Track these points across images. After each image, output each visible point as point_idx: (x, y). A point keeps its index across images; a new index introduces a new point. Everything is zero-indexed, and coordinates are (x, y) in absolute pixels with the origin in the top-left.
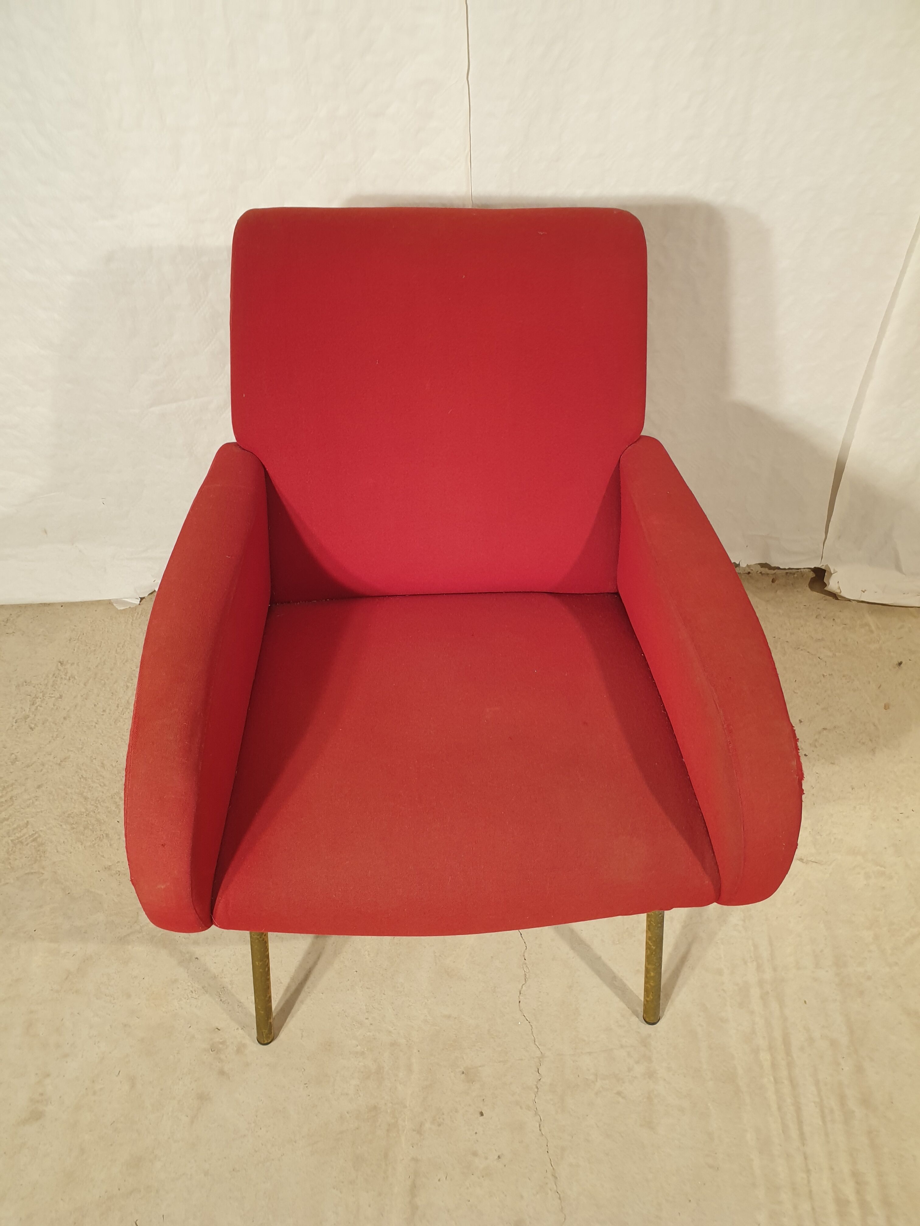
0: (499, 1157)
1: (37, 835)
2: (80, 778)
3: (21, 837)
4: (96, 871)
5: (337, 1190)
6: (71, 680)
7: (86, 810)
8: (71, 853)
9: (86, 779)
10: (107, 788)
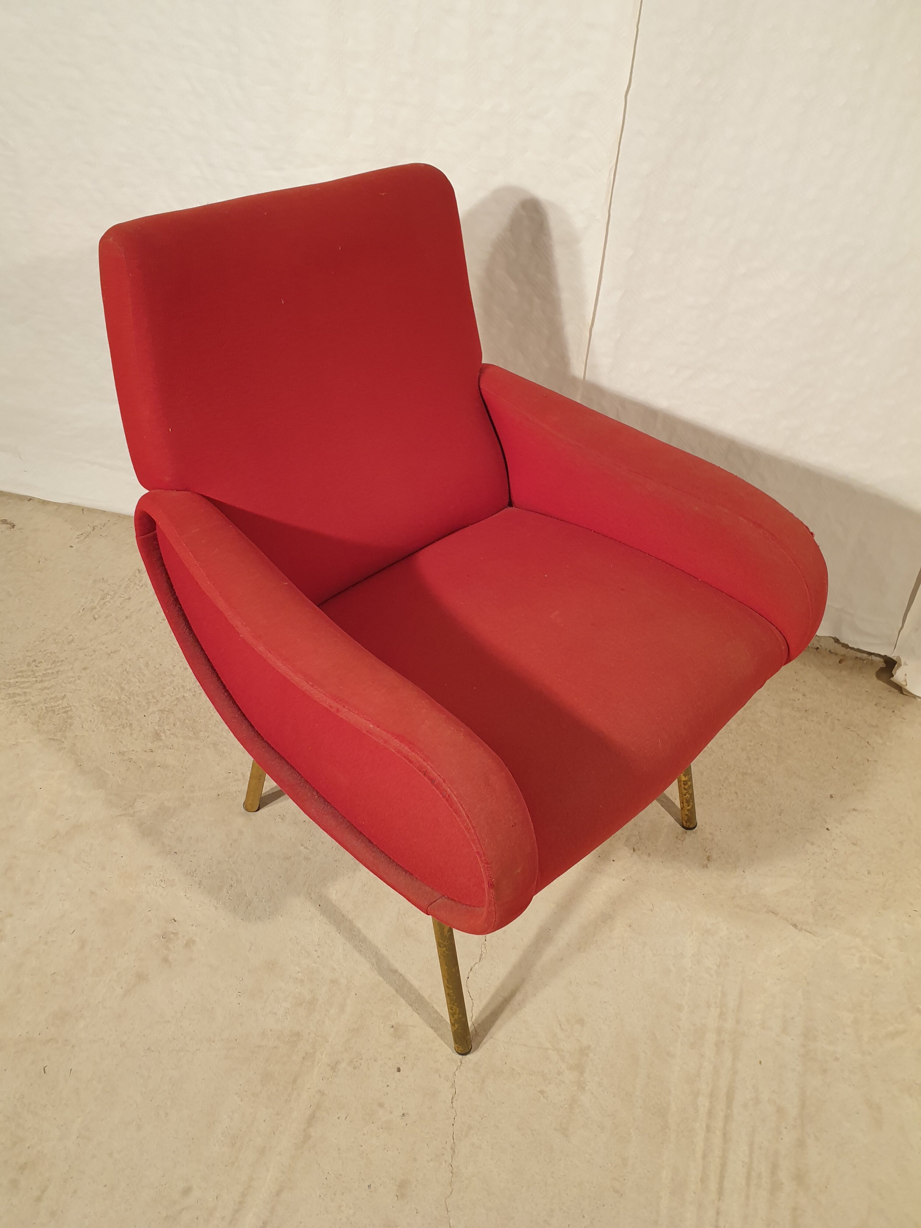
0: (403, 1114)
1: (69, 709)
2: (123, 671)
3: (55, 706)
4: (111, 753)
5: (239, 1096)
6: (143, 587)
7: (120, 699)
8: (94, 731)
9: (128, 673)
10: (144, 685)
